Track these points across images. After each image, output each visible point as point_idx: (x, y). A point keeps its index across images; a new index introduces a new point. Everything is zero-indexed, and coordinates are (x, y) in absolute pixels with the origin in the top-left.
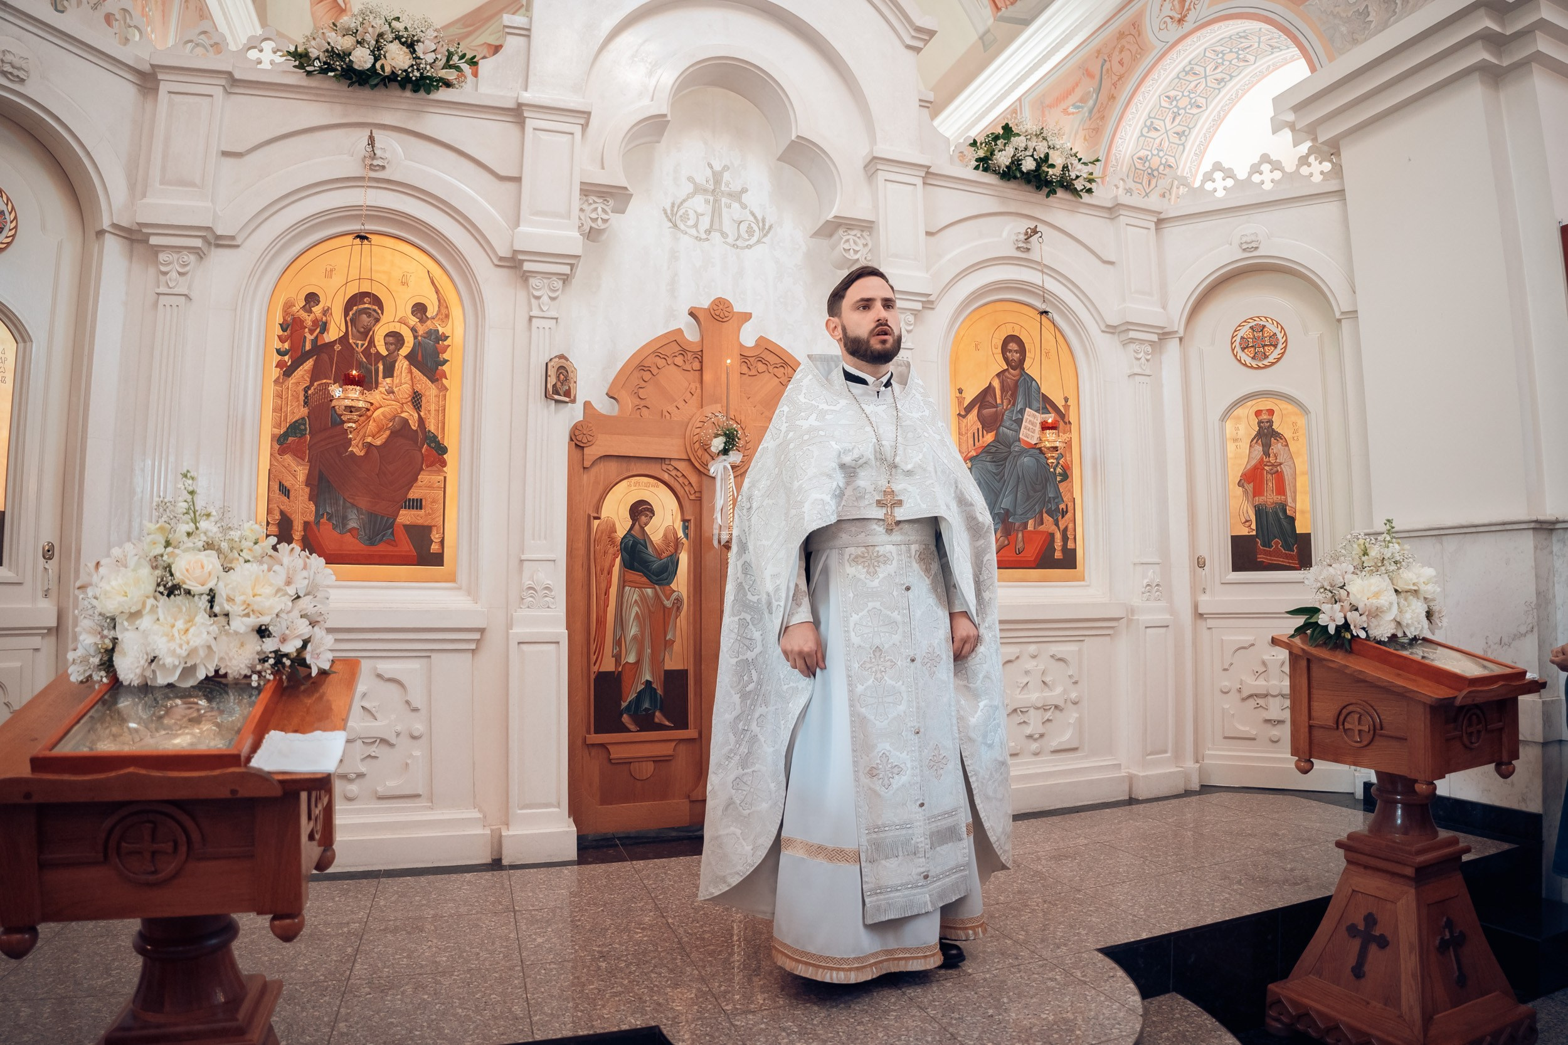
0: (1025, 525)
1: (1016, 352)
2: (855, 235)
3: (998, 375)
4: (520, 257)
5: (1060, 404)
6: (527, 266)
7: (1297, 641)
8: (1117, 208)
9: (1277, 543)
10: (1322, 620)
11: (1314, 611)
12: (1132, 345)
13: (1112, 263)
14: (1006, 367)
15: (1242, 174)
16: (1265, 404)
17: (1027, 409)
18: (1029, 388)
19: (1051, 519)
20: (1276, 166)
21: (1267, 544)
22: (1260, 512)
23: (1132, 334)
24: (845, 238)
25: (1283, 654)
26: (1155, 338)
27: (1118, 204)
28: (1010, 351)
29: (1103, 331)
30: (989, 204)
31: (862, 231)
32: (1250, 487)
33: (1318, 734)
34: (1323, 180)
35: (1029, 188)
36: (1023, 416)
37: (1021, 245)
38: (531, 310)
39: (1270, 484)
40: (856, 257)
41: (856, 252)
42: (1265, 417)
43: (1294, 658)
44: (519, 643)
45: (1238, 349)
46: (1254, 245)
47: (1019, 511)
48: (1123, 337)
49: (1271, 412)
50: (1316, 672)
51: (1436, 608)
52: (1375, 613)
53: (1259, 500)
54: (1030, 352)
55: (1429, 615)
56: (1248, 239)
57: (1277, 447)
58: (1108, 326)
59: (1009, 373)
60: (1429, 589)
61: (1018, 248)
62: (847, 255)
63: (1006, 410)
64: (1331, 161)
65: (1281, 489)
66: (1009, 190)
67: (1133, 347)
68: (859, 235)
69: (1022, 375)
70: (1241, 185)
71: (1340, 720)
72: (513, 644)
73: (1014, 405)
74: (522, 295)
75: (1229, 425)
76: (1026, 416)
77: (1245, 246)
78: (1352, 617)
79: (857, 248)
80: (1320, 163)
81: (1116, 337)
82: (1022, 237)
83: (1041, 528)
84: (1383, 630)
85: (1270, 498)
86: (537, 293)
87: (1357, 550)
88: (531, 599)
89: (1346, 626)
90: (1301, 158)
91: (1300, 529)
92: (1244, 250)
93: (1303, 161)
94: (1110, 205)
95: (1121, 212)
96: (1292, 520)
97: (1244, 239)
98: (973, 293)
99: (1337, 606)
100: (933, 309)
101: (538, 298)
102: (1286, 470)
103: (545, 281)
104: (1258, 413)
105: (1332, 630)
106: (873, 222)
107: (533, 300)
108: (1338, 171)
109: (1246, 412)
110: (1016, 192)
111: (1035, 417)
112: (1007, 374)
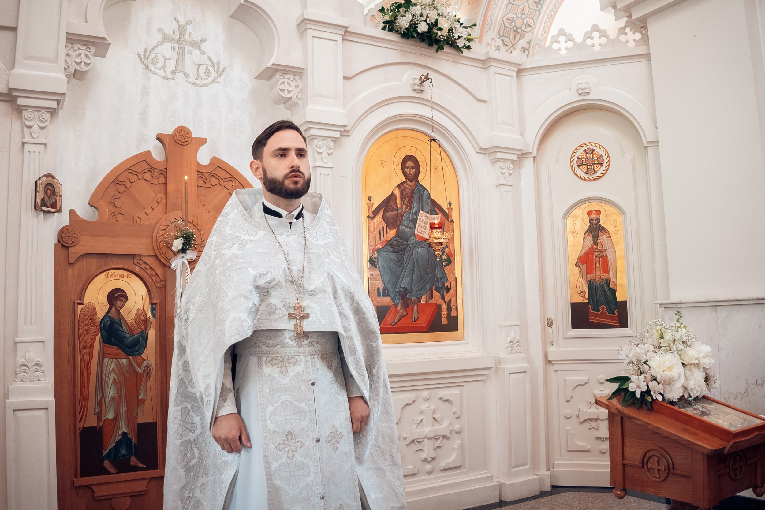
0: (419, 299)
1: (412, 168)
2: (289, 79)
3: (398, 186)
4: (15, 94)
5: (445, 207)
6: (20, 101)
7: (614, 401)
8: (488, 60)
9: (603, 308)
10: (632, 387)
11: (625, 380)
12: (498, 163)
13: (484, 101)
14: (404, 180)
15: (579, 39)
16: (594, 207)
17: (421, 212)
18: (422, 195)
19: (438, 294)
20: (603, 34)
21: (596, 309)
22: (591, 285)
23: (498, 155)
24: (281, 81)
25: (603, 412)
26: (515, 157)
27: (489, 58)
28: (408, 167)
29: (477, 153)
30: (393, 56)
31: (295, 75)
32: (584, 267)
33: (629, 470)
34: (635, 46)
35: (423, 44)
36: (417, 217)
37: (416, 87)
38: (24, 137)
39: (599, 265)
40: (289, 96)
41: (289, 92)
42: (594, 216)
43: (612, 416)
44: (14, 410)
45: (575, 166)
46: (587, 91)
47: (415, 289)
48: (492, 157)
49: (599, 212)
50: (627, 424)
51: (711, 373)
52: (669, 382)
53: (591, 277)
54: (423, 168)
55: (707, 379)
56: (583, 87)
57: (603, 238)
58: (481, 149)
59: (407, 184)
60: (707, 362)
61: (414, 90)
62: (282, 94)
63: (404, 213)
64: (641, 32)
65: (606, 269)
66: (408, 46)
67: (499, 164)
68: (292, 79)
69: (416, 186)
70: (579, 46)
71: (644, 461)
72: (9, 412)
73: (410, 208)
74: (17, 125)
75: (569, 221)
76: (419, 217)
77: (580, 92)
78: (653, 385)
79: (290, 89)
80: (634, 33)
81: (487, 156)
82: (418, 82)
83: (432, 301)
84: (674, 394)
85: (598, 275)
86: (28, 124)
87: (656, 335)
88: (24, 374)
89: (648, 392)
90: (621, 28)
91: (620, 298)
92: (580, 94)
93: (622, 31)
94: (483, 59)
95: (492, 64)
96: (614, 291)
97: (580, 87)
98: (380, 124)
99: (642, 377)
100: (349, 136)
101: (29, 127)
102: (610, 255)
103: (36, 113)
104: (589, 213)
105: (638, 395)
106: (303, 69)
107: (25, 129)
108: (645, 39)
109: (581, 212)
110: (414, 47)
111: (426, 217)
112: (405, 185)
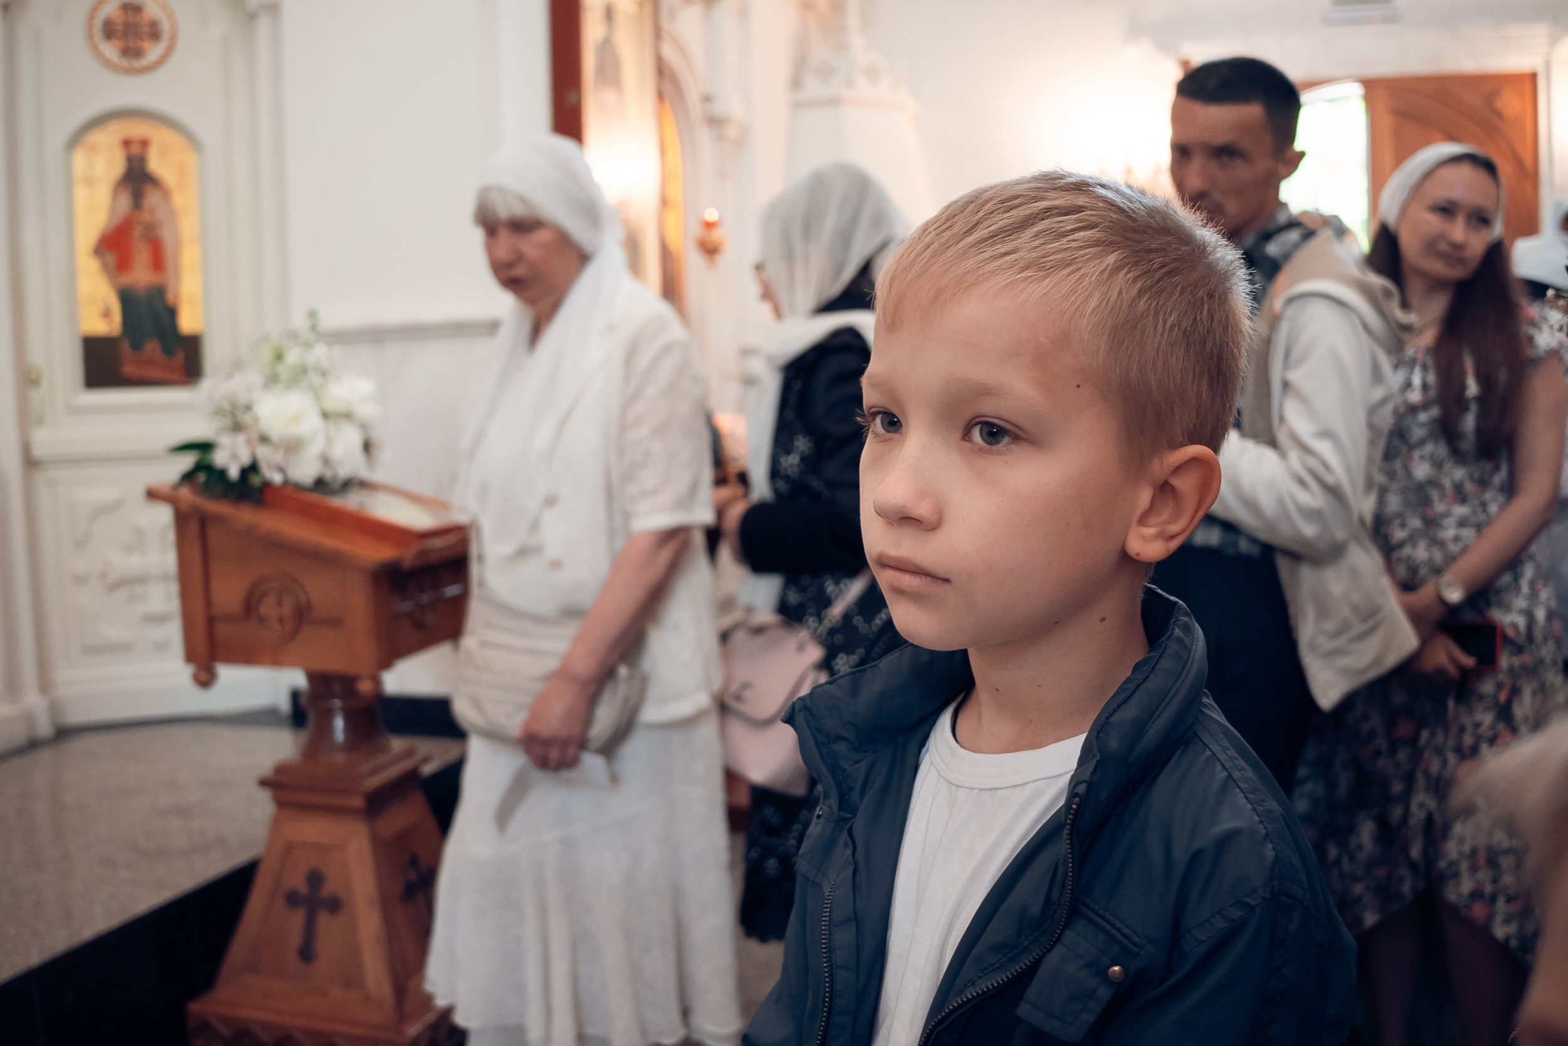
7: (185, 493)
9: (152, 348)
10: (220, 458)
11: (204, 447)
16: (137, 130)
21: (137, 346)
22: (127, 298)
25: (164, 515)
32: (111, 258)
33: (222, 630)
39: (141, 256)
42: (136, 149)
43: (181, 519)
45: (98, 37)
49: (145, 143)
50: (215, 537)
51: (376, 434)
52: (293, 446)
53: (126, 280)
55: (367, 447)
57: (152, 198)
60: (367, 410)
65: (158, 261)
71: (250, 606)
75: (79, 159)
78: (264, 454)
84: (305, 471)
85: (141, 276)
87: (267, 353)
89: (252, 469)
96: (172, 313)
99: (241, 438)
102: (166, 234)
104: (126, 143)
105: (234, 473)
109: (108, 140)
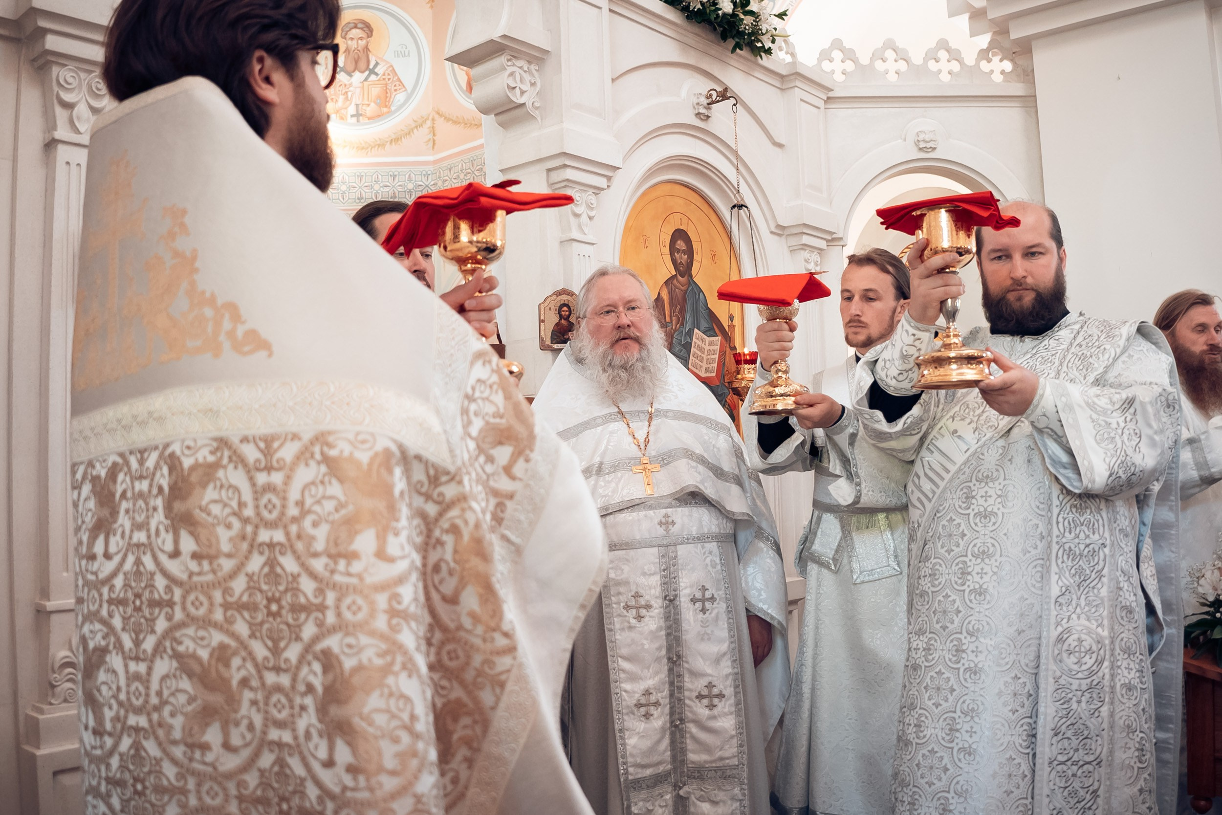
1: (684, 252)
2: (521, 68)
3: (666, 283)
5: (725, 323)
6: (52, 43)
8: (792, 77)
12: (802, 252)
13: (780, 146)
14: (674, 273)
15: (917, 59)
17: (696, 330)
18: (697, 302)
20: (955, 56)
23: (806, 240)
24: (510, 70)
27: (798, 74)
28: (678, 251)
29: (772, 233)
30: (669, 50)
31: (529, 62)
34: (1004, 81)
35: (712, 36)
36: (691, 339)
37: (702, 111)
38: (54, 127)
40: (521, 101)
41: (523, 93)
44: (56, 773)
46: (932, 145)
48: (794, 241)
54: (697, 253)
56: (927, 138)
58: (779, 226)
59: (678, 281)
61: (698, 115)
62: (510, 95)
63: (675, 331)
64: (1012, 60)
66: (690, 35)
67: (805, 254)
68: (526, 69)
69: (689, 284)
70: (920, 71)
72: (44, 777)
73: (682, 324)
74: (31, 97)
76: (694, 340)
77: (922, 145)
79: (523, 87)
80: (1001, 60)
81: (783, 238)
82: (705, 102)
86: (67, 97)
88: (69, 685)
90: (982, 51)
92: (921, 149)
93: (984, 54)
94: (784, 73)
95: (798, 84)
97: (921, 137)
98: (650, 169)
101: (69, 106)
103: (83, 75)
106: (547, 52)
107: (59, 111)
108: (1027, 75)
110: (697, 39)
111: (703, 340)
112: (675, 281)
